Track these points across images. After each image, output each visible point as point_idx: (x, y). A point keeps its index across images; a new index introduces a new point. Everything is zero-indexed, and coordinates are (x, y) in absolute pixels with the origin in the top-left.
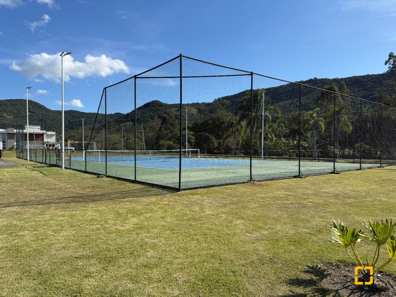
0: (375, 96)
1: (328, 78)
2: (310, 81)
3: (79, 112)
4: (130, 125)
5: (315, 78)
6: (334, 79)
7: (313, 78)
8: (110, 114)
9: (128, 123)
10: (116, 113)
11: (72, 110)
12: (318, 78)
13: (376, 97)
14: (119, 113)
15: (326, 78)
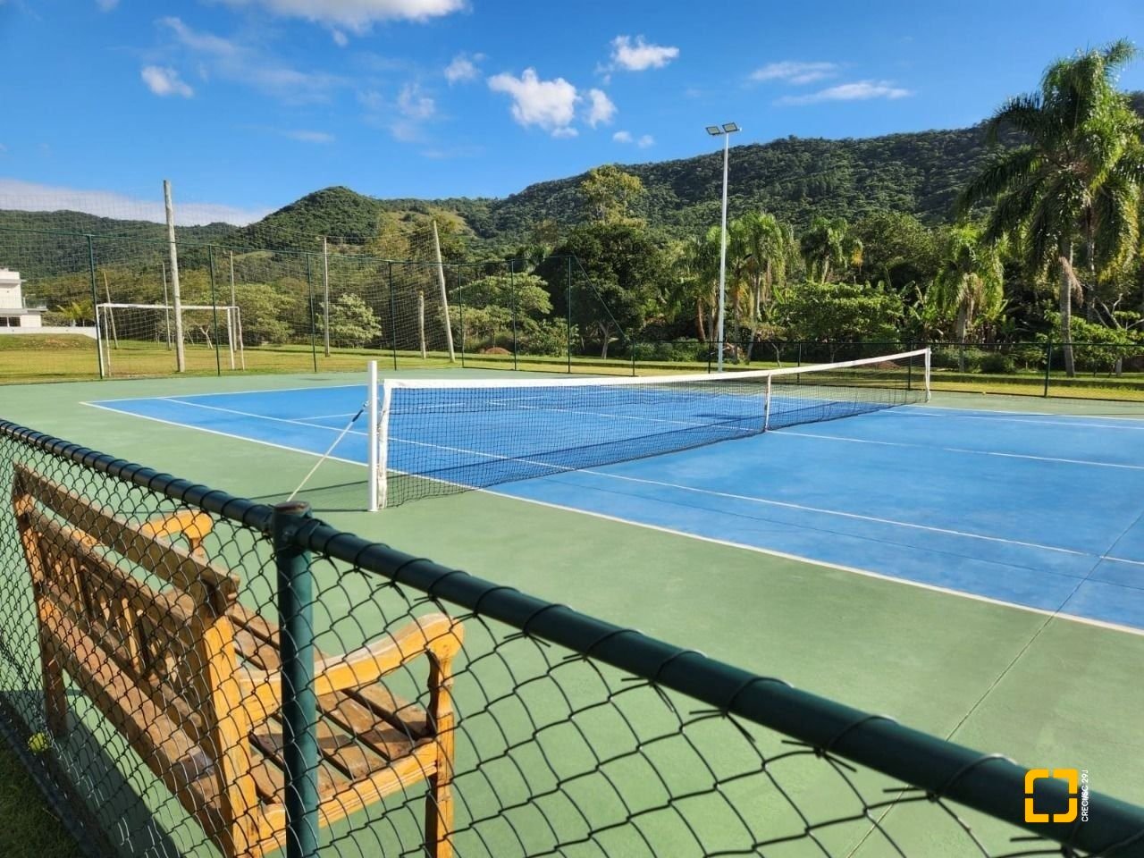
0: (950, 189)
1: (826, 137)
2: (777, 145)
3: (91, 217)
4: (261, 259)
5: (791, 137)
6: (841, 141)
7: (787, 138)
8: (196, 227)
9: (255, 254)
10: (213, 225)
11: (68, 212)
12: (799, 138)
13: (953, 191)
14: (223, 225)
15: (821, 139)
